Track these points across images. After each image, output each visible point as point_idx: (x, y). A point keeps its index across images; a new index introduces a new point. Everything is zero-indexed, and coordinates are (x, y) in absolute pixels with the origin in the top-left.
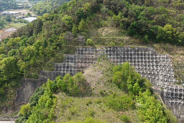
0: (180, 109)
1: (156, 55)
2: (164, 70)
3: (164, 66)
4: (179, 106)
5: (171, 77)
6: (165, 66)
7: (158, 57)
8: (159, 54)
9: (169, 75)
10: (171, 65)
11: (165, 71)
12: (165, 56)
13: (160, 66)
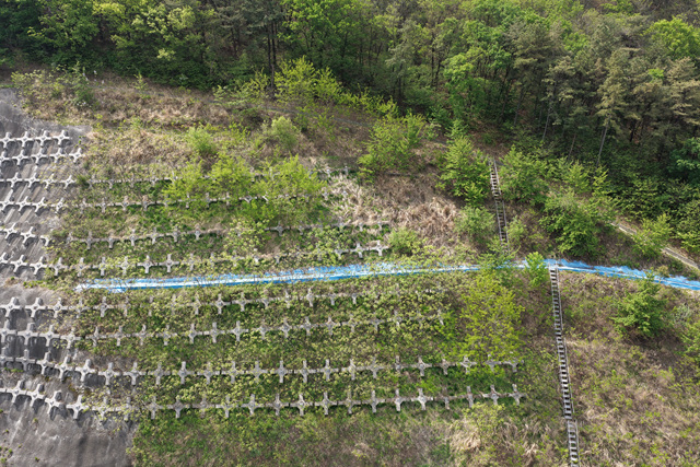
0: (14, 435)
1: (17, 131)
2: (26, 207)
3: (36, 184)
4: (14, 418)
5: (37, 247)
6: (38, 189)
7: (24, 139)
8: (36, 124)
9: (29, 234)
10: (69, 180)
11: (29, 212)
12: (61, 136)
13: (15, 189)
